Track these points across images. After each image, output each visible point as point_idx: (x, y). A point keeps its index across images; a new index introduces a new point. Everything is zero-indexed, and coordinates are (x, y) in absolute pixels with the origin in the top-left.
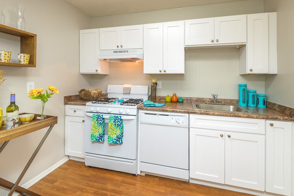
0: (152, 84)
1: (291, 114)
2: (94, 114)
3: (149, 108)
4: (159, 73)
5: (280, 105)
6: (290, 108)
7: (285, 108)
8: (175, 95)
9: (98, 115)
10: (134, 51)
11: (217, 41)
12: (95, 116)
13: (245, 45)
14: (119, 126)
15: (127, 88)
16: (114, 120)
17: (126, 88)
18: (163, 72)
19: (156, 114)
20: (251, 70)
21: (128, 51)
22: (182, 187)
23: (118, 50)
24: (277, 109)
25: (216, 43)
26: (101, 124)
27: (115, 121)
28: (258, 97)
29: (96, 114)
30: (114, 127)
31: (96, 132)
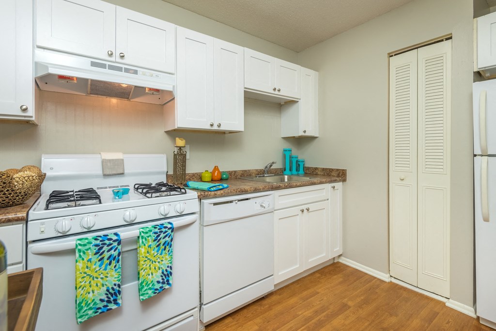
0: (176, 150)
1: (339, 174)
2: (80, 240)
3: (219, 193)
4: (208, 127)
5: (324, 168)
6: (337, 169)
7: (331, 170)
8: (216, 168)
9: (100, 237)
10: (154, 75)
11: (279, 91)
12: (90, 243)
13: (298, 102)
14: (167, 247)
15: (113, 160)
16: (156, 235)
17: (110, 161)
18: (215, 128)
19: (231, 202)
20: (305, 132)
21: (136, 72)
22: (267, 306)
23: (108, 63)
24: (319, 173)
25: (277, 92)
26: (112, 258)
27: (158, 236)
28: (299, 163)
29: (90, 236)
30: (155, 254)
31: (95, 289)
